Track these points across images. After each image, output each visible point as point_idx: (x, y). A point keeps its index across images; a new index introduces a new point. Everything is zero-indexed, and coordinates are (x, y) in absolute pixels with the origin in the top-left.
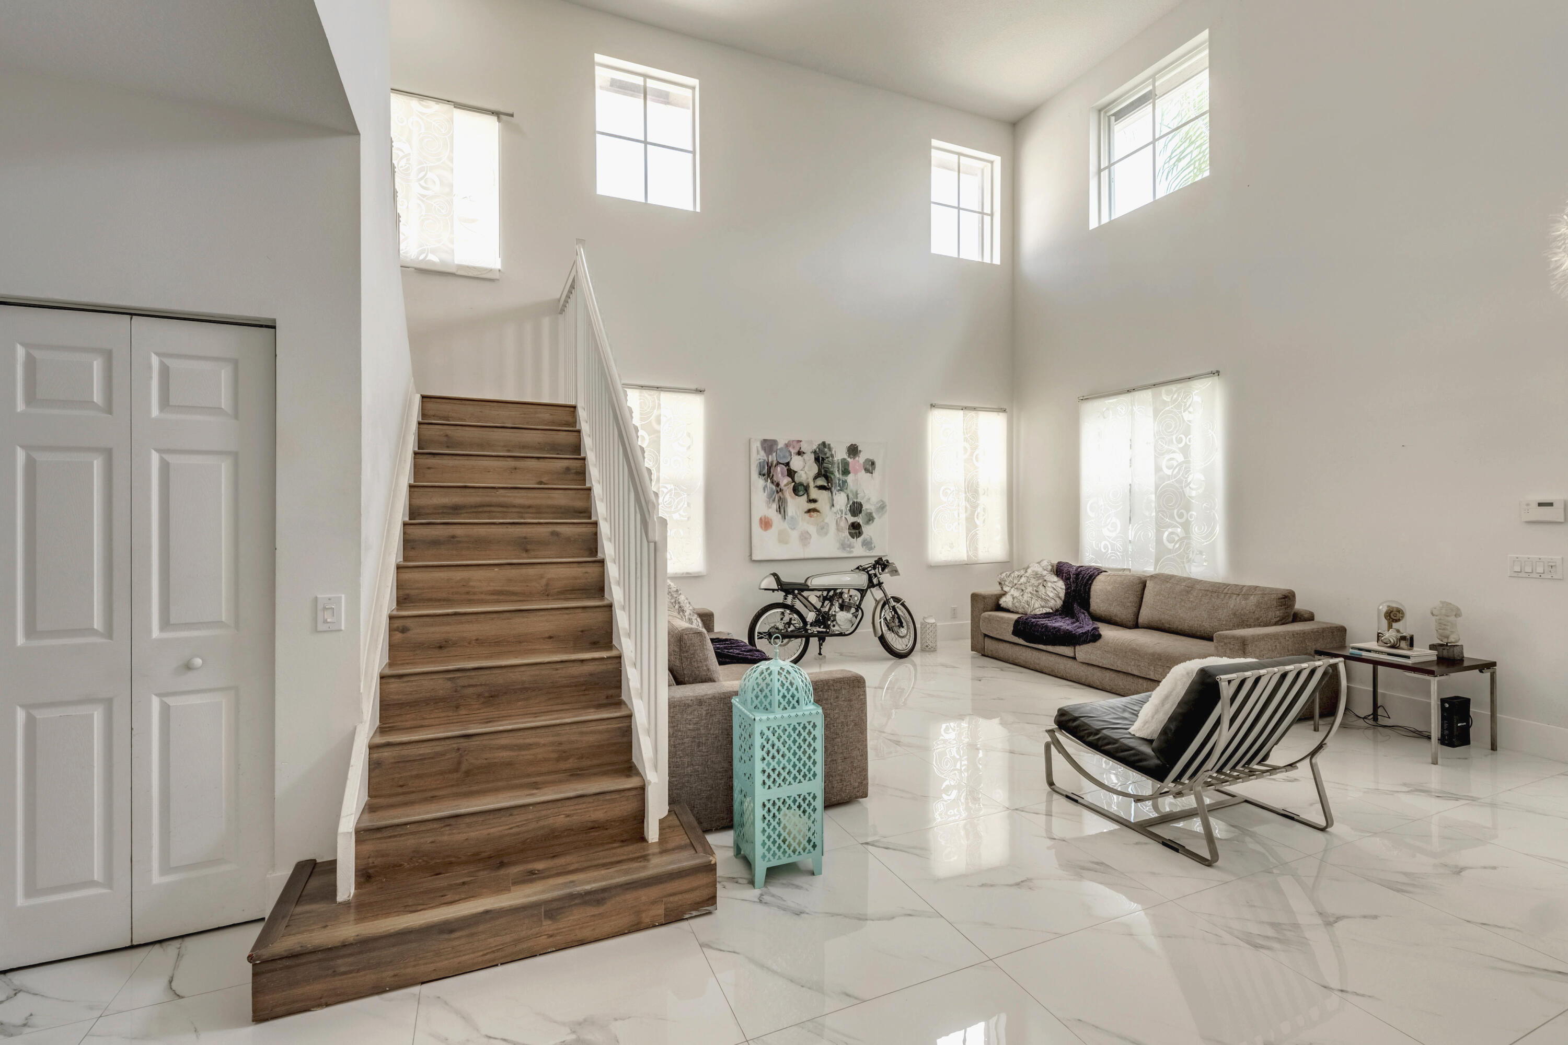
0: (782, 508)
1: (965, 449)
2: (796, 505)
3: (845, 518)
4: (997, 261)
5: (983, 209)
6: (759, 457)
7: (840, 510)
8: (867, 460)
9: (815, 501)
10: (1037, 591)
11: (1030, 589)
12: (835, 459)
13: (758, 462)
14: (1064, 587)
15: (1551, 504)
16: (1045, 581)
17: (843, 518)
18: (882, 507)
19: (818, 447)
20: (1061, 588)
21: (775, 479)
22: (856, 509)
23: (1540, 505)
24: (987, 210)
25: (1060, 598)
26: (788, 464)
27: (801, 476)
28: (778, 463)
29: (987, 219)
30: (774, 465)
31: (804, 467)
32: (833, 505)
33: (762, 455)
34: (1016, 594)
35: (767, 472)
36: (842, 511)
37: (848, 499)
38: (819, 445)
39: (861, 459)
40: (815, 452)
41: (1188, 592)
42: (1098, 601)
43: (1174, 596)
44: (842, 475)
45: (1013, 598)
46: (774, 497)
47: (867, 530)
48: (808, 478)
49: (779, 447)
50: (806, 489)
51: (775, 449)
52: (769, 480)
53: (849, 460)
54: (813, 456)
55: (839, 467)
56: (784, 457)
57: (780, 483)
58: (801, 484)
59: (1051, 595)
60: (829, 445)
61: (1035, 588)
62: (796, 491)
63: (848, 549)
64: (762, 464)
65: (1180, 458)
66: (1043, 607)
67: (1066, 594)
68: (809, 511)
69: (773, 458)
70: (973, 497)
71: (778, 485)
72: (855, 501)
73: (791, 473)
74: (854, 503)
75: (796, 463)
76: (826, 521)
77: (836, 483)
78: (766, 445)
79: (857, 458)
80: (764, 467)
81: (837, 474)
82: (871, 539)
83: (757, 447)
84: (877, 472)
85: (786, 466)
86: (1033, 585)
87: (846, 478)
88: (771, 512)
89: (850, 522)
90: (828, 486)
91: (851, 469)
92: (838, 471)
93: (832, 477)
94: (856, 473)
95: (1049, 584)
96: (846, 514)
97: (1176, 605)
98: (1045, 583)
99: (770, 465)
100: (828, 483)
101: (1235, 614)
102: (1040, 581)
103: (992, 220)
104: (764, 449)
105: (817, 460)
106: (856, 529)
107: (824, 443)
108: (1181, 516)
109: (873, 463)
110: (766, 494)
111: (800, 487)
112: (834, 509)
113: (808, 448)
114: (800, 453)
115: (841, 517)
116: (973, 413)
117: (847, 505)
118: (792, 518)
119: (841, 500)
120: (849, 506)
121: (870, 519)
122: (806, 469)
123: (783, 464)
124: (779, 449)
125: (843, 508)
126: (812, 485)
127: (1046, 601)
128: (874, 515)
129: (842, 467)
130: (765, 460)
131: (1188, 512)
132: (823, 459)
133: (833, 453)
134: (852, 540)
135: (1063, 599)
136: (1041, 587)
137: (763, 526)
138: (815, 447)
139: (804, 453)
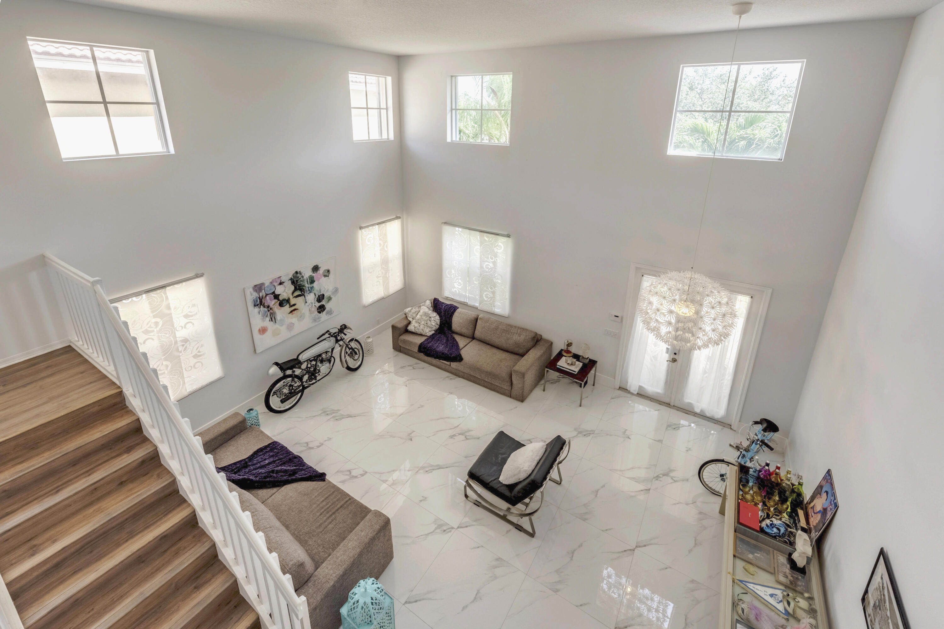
0: (273, 318)
1: (380, 244)
2: (281, 313)
3: (315, 306)
4: (392, 137)
5: (380, 106)
6: (253, 297)
7: (311, 303)
8: (325, 270)
9: (294, 305)
10: (427, 324)
11: (423, 323)
12: (305, 277)
13: (253, 299)
14: (439, 318)
15: (618, 317)
16: (430, 317)
17: (313, 306)
18: (336, 291)
19: (293, 276)
20: (438, 320)
21: (266, 304)
22: (320, 298)
23: (615, 316)
24: (383, 105)
25: (438, 324)
26: (274, 293)
27: (283, 296)
28: (267, 295)
29: (384, 112)
30: (264, 297)
31: (285, 290)
32: (306, 302)
33: (255, 295)
34: (416, 325)
35: (260, 303)
36: (312, 303)
37: (315, 295)
38: (293, 274)
39: (321, 271)
40: (291, 279)
41: (496, 329)
42: (456, 326)
43: (490, 330)
44: (310, 284)
45: (415, 328)
46: (266, 314)
47: (328, 306)
48: (288, 295)
49: (266, 286)
50: (288, 301)
51: (263, 288)
52: (262, 307)
53: (314, 275)
54: (290, 282)
55: (307, 281)
56: (270, 290)
57: (270, 305)
58: (284, 300)
59: (434, 324)
60: (300, 272)
61: (425, 322)
62: (281, 305)
63: (318, 320)
64: (255, 300)
65: (491, 265)
66: (430, 331)
67: (440, 322)
68: (291, 312)
69: (263, 294)
70: (386, 266)
71: (268, 307)
72: (320, 294)
73: (276, 297)
74: (319, 296)
75: (279, 290)
76: (303, 312)
77: (306, 290)
78: (256, 288)
79: (318, 272)
80: (257, 301)
81: (307, 285)
82: (331, 309)
83: (250, 292)
84: (331, 275)
85: (272, 294)
86: (424, 320)
87: (313, 285)
88: (267, 323)
89: (317, 306)
90: (302, 293)
91: (315, 279)
92: (308, 283)
93: (304, 288)
94: (318, 280)
95: (432, 319)
96: (314, 303)
97: (491, 334)
98: (430, 319)
99: (261, 298)
100: (302, 292)
101: (515, 343)
102: (428, 318)
103: (387, 111)
104: (256, 291)
105: (293, 283)
106: (321, 309)
107: (297, 272)
108: (491, 289)
109: (328, 271)
110: (260, 315)
111: (283, 302)
112: (307, 304)
113: (286, 279)
114: (281, 283)
115: (312, 306)
116: (383, 225)
117: (315, 299)
118: (281, 320)
119: (311, 298)
120: (316, 299)
121: (330, 299)
122: (285, 291)
123: (270, 294)
124: (267, 287)
125: (313, 301)
126: (291, 297)
127: (431, 328)
128: (332, 296)
129: (309, 280)
130: (257, 297)
131: (494, 288)
132: (297, 281)
133: (303, 275)
134: (319, 315)
135: (439, 324)
136: (428, 321)
137: (261, 333)
138: (291, 276)
139: (284, 282)
